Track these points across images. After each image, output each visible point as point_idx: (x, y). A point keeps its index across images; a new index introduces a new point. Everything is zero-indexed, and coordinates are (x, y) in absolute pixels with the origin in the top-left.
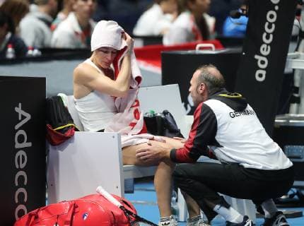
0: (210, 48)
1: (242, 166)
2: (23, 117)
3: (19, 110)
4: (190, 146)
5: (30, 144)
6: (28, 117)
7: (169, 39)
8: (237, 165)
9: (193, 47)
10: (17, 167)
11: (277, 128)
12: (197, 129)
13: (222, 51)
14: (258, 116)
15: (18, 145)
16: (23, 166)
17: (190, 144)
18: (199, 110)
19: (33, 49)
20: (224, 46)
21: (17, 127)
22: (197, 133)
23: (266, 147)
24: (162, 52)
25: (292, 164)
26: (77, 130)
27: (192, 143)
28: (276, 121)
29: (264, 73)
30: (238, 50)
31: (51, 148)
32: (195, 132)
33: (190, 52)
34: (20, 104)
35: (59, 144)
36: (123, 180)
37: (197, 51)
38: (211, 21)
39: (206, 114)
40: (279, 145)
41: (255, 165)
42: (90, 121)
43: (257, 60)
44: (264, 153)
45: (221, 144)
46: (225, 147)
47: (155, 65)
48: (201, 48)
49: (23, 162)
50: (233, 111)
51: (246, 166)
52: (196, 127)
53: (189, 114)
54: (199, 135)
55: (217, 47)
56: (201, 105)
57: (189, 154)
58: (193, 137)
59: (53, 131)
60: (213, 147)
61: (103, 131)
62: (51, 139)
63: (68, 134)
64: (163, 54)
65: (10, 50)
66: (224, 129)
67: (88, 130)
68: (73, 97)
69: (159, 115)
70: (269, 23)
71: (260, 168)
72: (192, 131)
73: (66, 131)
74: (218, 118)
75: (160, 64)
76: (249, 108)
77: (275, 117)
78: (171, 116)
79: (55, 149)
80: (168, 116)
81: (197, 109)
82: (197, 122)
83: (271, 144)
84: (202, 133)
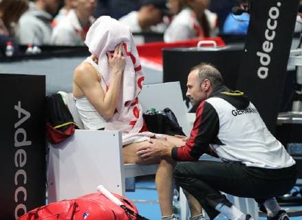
0: (211, 45)
1: (245, 165)
2: (23, 116)
3: (18, 108)
4: (192, 145)
5: (29, 143)
6: (28, 115)
7: (170, 36)
8: (240, 164)
9: (195, 44)
10: (17, 165)
11: (280, 126)
12: (199, 127)
13: (225, 48)
15: (17, 144)
16: (22, 165)
17: (192, 143)
19: (33, 46)
20: (226, 43)
21: (16, 125)
22: (199, 132)
23: (269, 145)
24: (163, 49)
25: (294, 162)
26: (77, 128)
27: (195, 141)
28: (279, 118)
29: (266, 70)
30: (241, 46)
31: (51, 147)
32: (197, 131)
33: (191, 49)
34: (19, 103)
35: (58, 143)
36: (124, 179)
37: (199, 48)
38: (212, 18)
41: (257, 163)
42: (90, 119)
43: (259, 57)
44: (266, 151)
45: (223, 142)
46: (228, 146)
47: (156, 62)
48: (203, 45)
49: (22, 161)
50: (235, 109)
52: (198, 125)
53: (191, 112)
54: (200, 134)
55: (218, 44)
56: (203, 103)
57: (191, 153)
58: (195, 135)
59: (53, 130)
60: (215, 146)
61: (103, 129)
62: (52, 139)
63: (68, 133)
64: (164, 51)
65: (9, 47)
67: (89, 129)
68: (72, 95)
69: (160, 112)
72: (194, 129)
73: (66, 129)
74: (220, 116)
75: (161, 61)
76: (252, 106)
77: (278, 114)
78: (172, 113)
79: (56, 147)
80: (170, 113)
81: (199, 107)
82: (199, 120)
83: (274, 142)
84: (203, 132)
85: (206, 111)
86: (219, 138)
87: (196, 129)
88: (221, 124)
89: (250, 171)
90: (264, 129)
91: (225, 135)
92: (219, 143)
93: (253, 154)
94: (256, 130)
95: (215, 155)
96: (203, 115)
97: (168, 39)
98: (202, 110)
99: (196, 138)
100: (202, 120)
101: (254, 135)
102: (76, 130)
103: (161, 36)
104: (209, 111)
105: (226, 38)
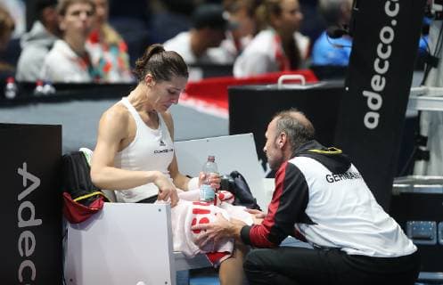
0: (298, 81)
1: (345, 253)
2: (30, 183)
3: (23, 172)
4: (270, 224)
5: (39, 222)
6: (37, 182)
8: (338, 251)
9: (275, 81)
10: (22, 254)
11: (396, 196)
12: (280, 199)
13: (317, 85)
14: (365, 181)
15: (22, 223)
16: (29, 253)
17: (270, 221)
19: (44, 84)
20: (319, 78)
21: (20, 197)
22: (280, 206)
23: (379, 224)
24: (229, 87)
25: (415, 248)
26: (106, 200)
27: (274, 220)
28: (394, 185)
29: (376, 116)
30: (339, 83)
31: (69, 228)
32: (277, 204)
33: (269, 87)
34: (25, 164)
35: (82, 221)
36: (175, 274)
37: (280, 86)
38: (303, 42)
39: (292, 178)
40: (397, 221)
41: (363, 250)
43: (366, 98)
44: (376, 232)
45: (313, 221)
46: (321, 225)
47: (220, 106)
48: (285, 82)
50: (330, 173)
51: (350, 252)
52: (278, 197)
53: (268, 177)
54: (281, 209)
55: (308, 79)
56: (284, 166)
57: (269, 236)
58: (274, 211)
59: (73, 204)
60: (303, 226)
62: (71, 216)
63: (93, 207)
64: (231, 90)
65: (10, 86)
69: (225, 177)
70: (384, 44)
71: (371, 254)
72: (273, 202)
73: (92, 202)
74: (309, 184)
75: (227, 105)
76: (353, 169)
77: (393, 180)
78: (243, 179)
79: (76, 228)
80: (239, 179)
81: (280, 170)
82: (281, 189)
83: (387, 221)
84: (287, 205)
85: (290, 176)
86: (309, 214)
87: (276, 201)
88: (311, 195)
89: (353, 261)
91: (316, 210)
92: (309, 221)
93: (356, 238)
94: (360, 204)
95: (302, 238)
96: (286, 182)
97: (239, 72)
98: (284, 173)
99: (277, 214)
100: (284, 189)
101: (357, 210)
102: (106, 204)
103: (228, 68)
104: (294, 176)
105: (319, 72)
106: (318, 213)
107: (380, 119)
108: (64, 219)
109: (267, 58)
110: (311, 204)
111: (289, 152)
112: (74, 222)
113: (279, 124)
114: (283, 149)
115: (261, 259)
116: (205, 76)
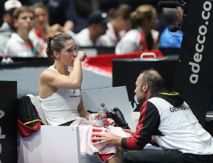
0: (152, 56)
1: (181, 152)
4: (138, 136)
8: (177, 151)
9: (139, 56)
11: (208, 122)
12: (143, 122)
13: (163, 59)
18: (144, 106)
19: (6, 58)
20: (164, 55)
22: (143, 126)
23: (201, 136)
24: (112, 60)
26: (42, 124)
28: (207, 116)
30: (175, 57)
31: (21, 140)
32: (142, 125)
33: (135, 59)
35: (28, 136)
37: (142, 59)
41: (191, 150)
42: (52, 118)
43: (191, 66)
48: (145, 57)
50: (172, 106)
51: (184, 151)
52: (142, 121)
53: (135, 111)
54: (144, 127)
55: (157, 55)
57: (137, 143)
58: (140, 129)
59: (23, 126)
60: (157, 137)
62: (22, 133)
63: (35, 127)
66: (166, 121)
68: (39, 97)
69: (110, 111)
71: (195, 153)
72: (139, 124)
73: (34, 125)
75: (111, 69)
76: (185, 104)
77: (206, 113)
78: (120, 112)
79: (25, 140)
80: (118, 112)
81: (143, 105)
82: (144, 116)
84: (147, 125)
85: (149, 109)
86: (160, 130)
87: (141, 123)
88: (161, 119)
89: (186, 157)
90: (196, 123)
91: (165, 127)
92: (160, 134)
94: (190, 124)
96: (146, 112)
97: (118, 51)
98: (145, 108)
99: (141, 131)
100: (145, 117)
101: (188, 128)
102: (42, 126)
103: (112, 49)
105: (164, 51)
106: (165, 129)
107: (199, 78)
108: (18, 134)
109: (135, 44)
110: (161, 124)
111: (149, 94)
112: (24, 136)
113: (144, 78)
114: (146, 92)
115: (132, 156)
116: (99, 53)
